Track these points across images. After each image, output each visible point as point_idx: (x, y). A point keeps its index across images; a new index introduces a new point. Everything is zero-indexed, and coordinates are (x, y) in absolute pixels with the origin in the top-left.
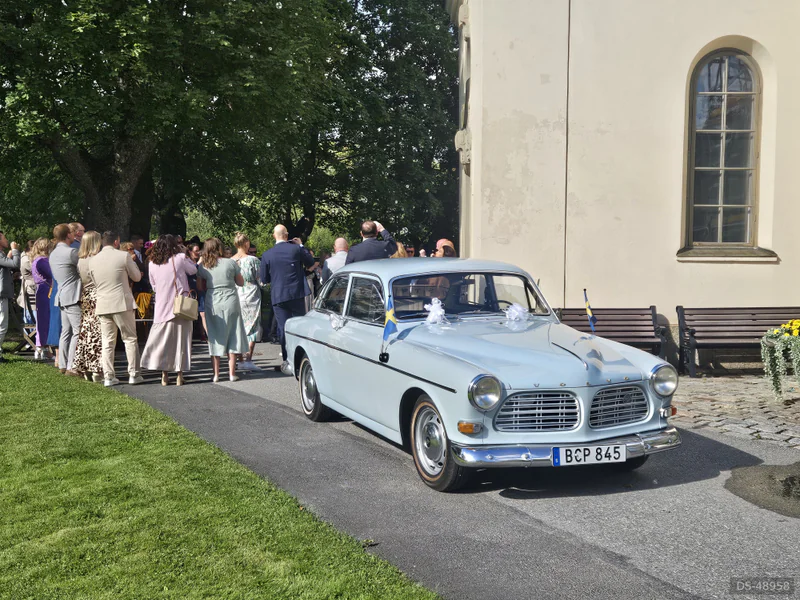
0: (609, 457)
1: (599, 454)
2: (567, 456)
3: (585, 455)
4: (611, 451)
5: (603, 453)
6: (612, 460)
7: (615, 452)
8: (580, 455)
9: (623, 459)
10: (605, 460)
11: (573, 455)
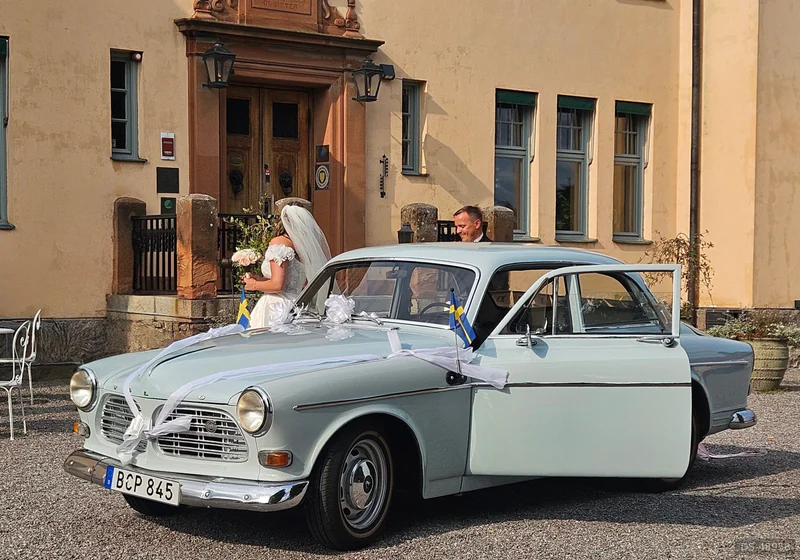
0: (161, 494)
1: (150, 486)
2: (119, 479)
3: (136, 485)
4: (163, 488)
5: (155, 487)
6: (163, 500)
7: (168, 490)
8: (131, 482)
9: (175, 502)
10: (155, 497)
11: (125, 480)
